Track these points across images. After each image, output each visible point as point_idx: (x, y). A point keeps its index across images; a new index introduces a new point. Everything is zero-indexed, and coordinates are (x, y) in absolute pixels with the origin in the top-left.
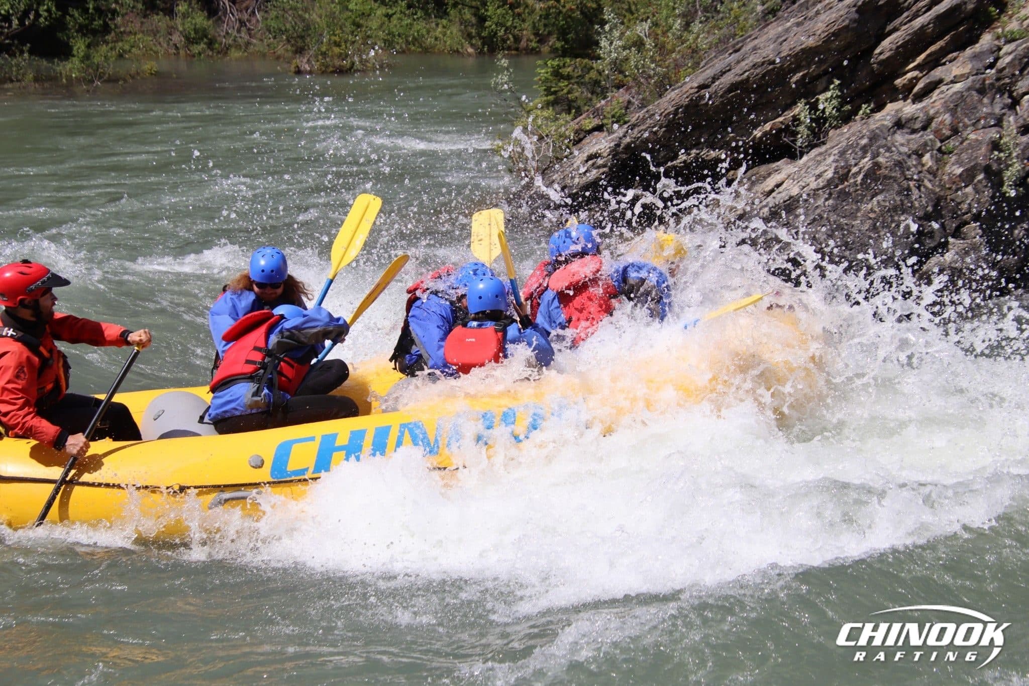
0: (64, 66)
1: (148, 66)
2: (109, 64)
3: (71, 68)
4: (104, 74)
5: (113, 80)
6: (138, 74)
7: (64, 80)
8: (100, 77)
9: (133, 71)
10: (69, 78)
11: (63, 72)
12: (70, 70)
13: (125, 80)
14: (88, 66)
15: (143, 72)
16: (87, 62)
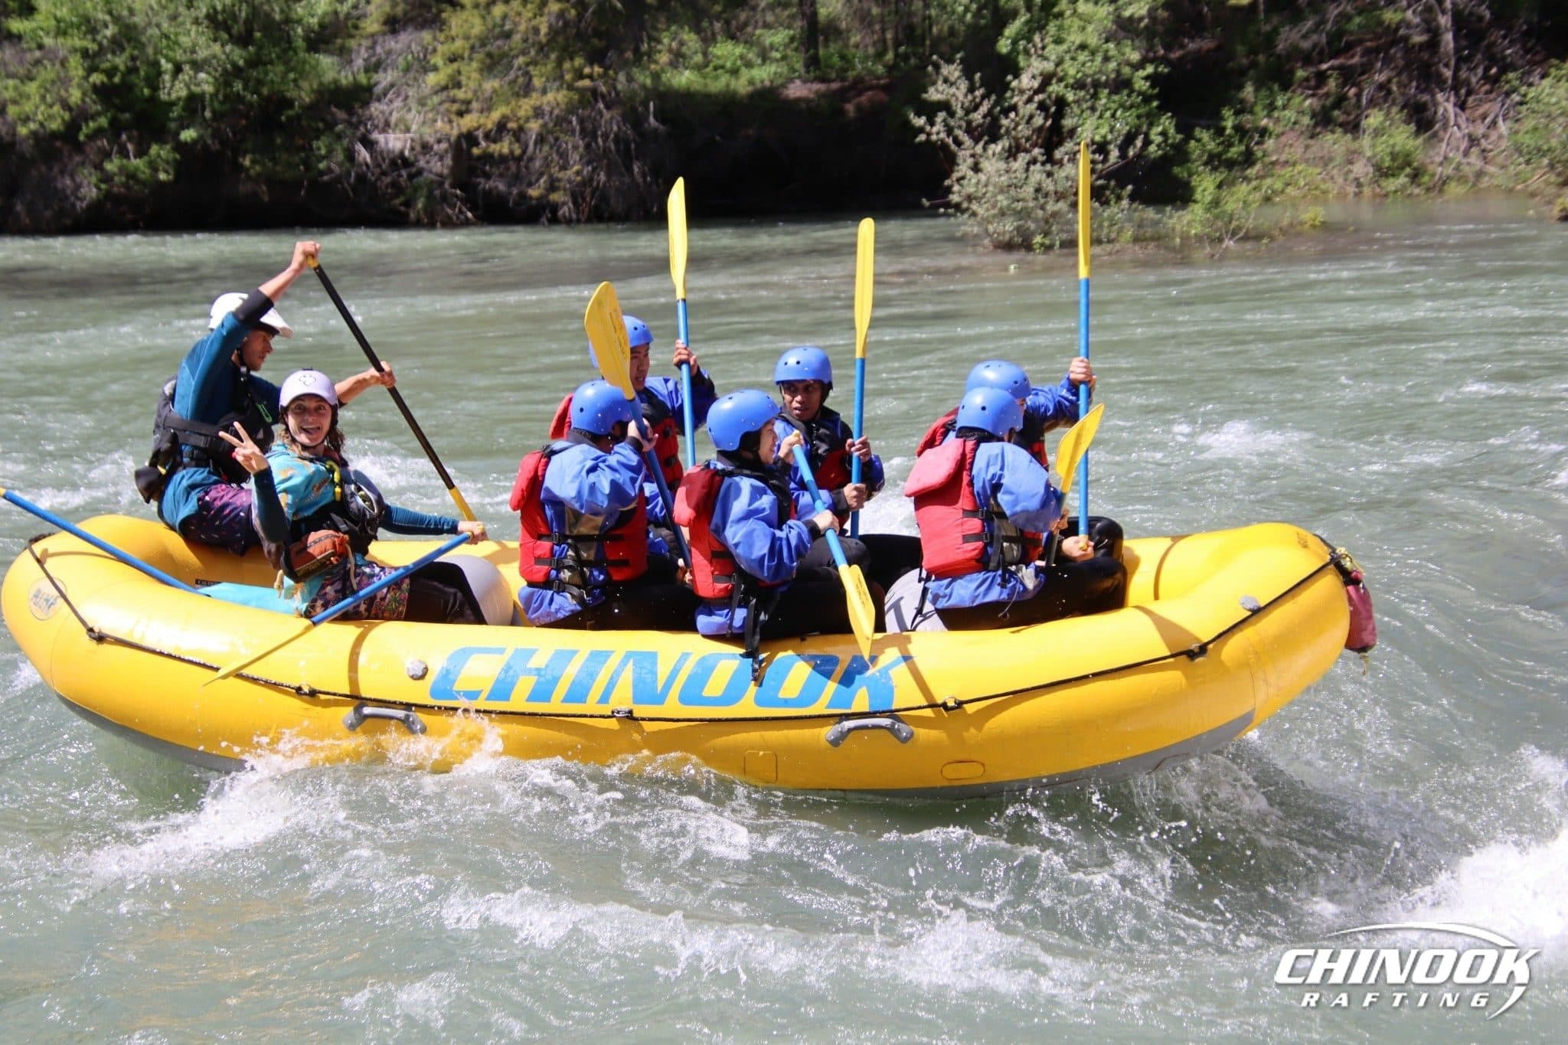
0: (1179, 218)
1: (1312, 214)
2: (1249, 213)
3: (1188, 220)
4: (1239, 228)
5: (1253, 237)
6: (1291, 225)
7: (1178, 240)
8: (1234, 234)
9: (1285, 222)
10: (1185, 238)
11: (1178, 228)
12: (1189, 223)
13: (1272, 238)
14: (1217, 217)
15: (1302, 223)
16: (1217, 211)
